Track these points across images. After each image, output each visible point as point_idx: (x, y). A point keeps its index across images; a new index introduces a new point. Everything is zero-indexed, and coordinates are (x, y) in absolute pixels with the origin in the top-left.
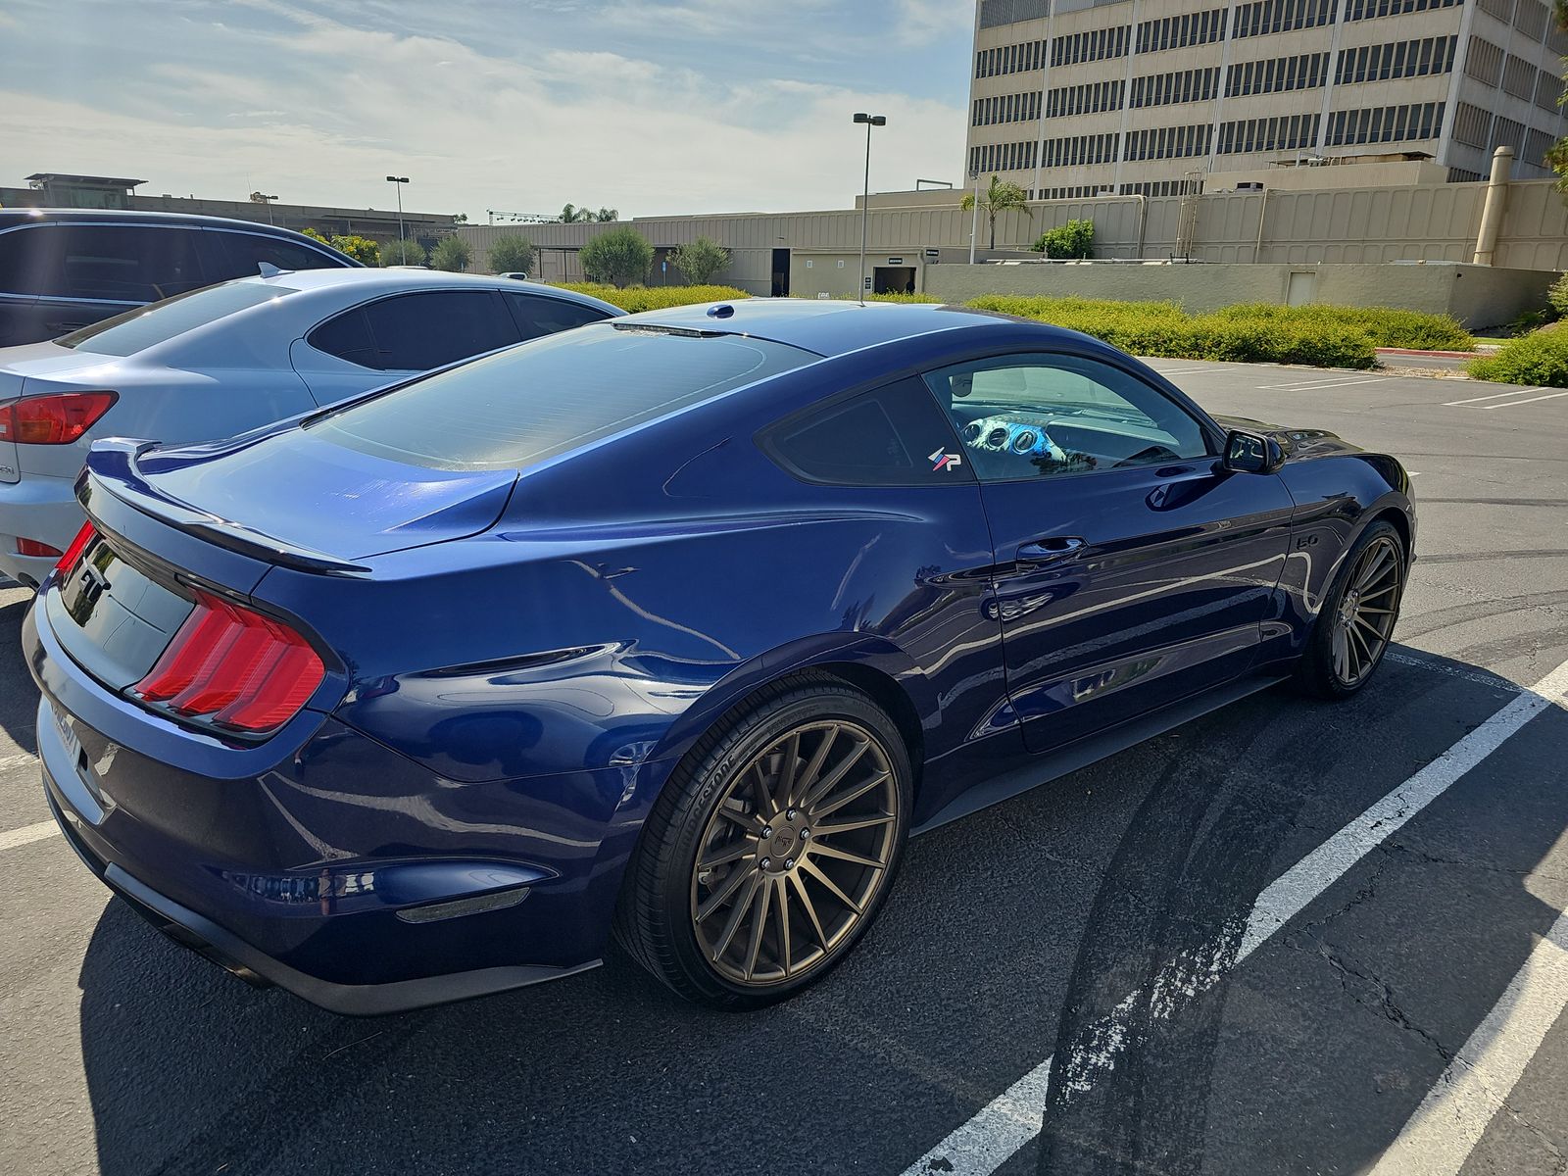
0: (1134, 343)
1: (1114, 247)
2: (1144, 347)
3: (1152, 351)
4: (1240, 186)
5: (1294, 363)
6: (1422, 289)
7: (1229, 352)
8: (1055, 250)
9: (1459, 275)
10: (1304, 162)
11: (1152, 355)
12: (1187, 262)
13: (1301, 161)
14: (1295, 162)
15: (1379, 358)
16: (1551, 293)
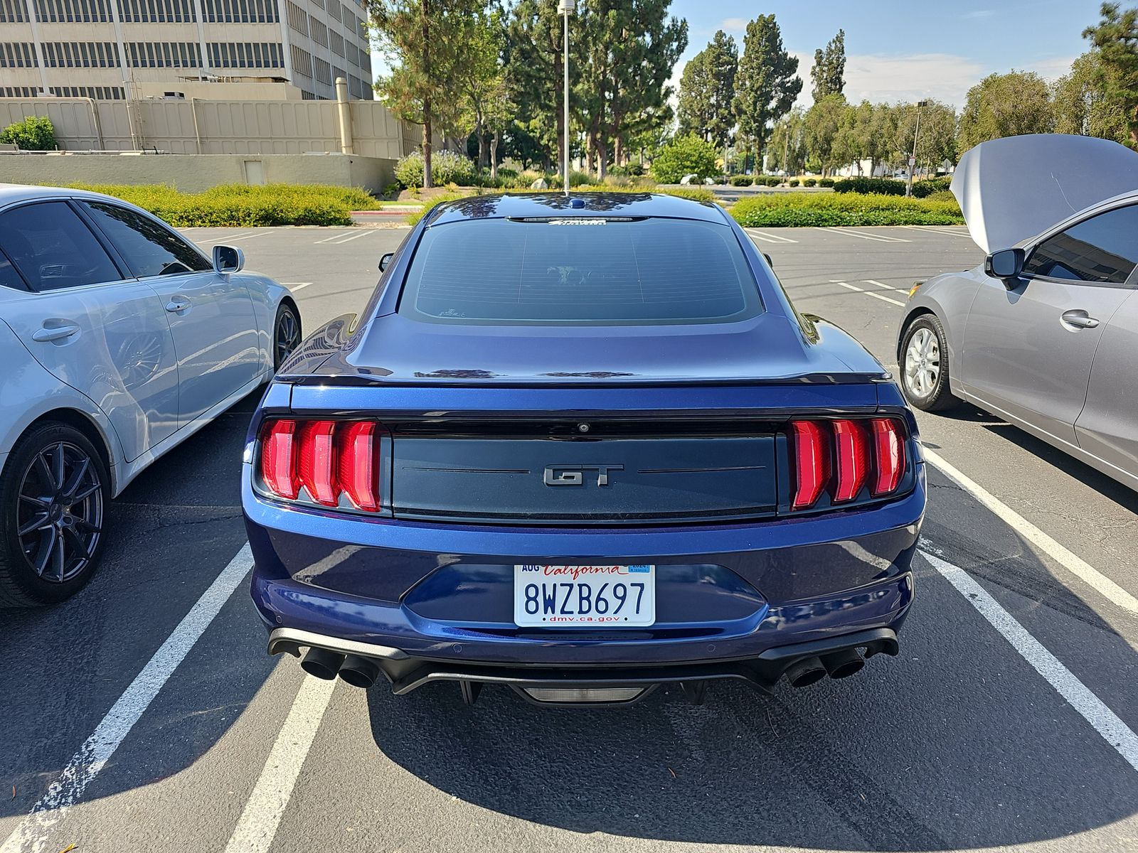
0: (182, 217)
1: (76, 140)
2: (191, 220)
3: (200, 223)
4: (167, 94)
5: (305, 224)
6: (333, 171)
7: (258, 220)
8: (22, 142)
9: (351, 162)
10: (205, 79)
11: (200, 226)
12: (157, 153)
13: (203, 78)
14: (198, 78)
15: (353, 217)
16: (396, 172)
